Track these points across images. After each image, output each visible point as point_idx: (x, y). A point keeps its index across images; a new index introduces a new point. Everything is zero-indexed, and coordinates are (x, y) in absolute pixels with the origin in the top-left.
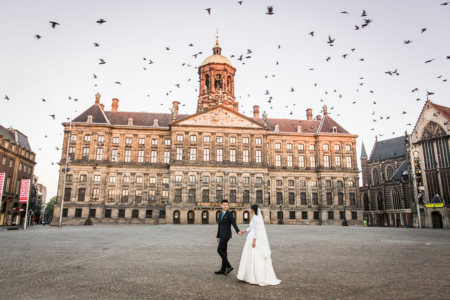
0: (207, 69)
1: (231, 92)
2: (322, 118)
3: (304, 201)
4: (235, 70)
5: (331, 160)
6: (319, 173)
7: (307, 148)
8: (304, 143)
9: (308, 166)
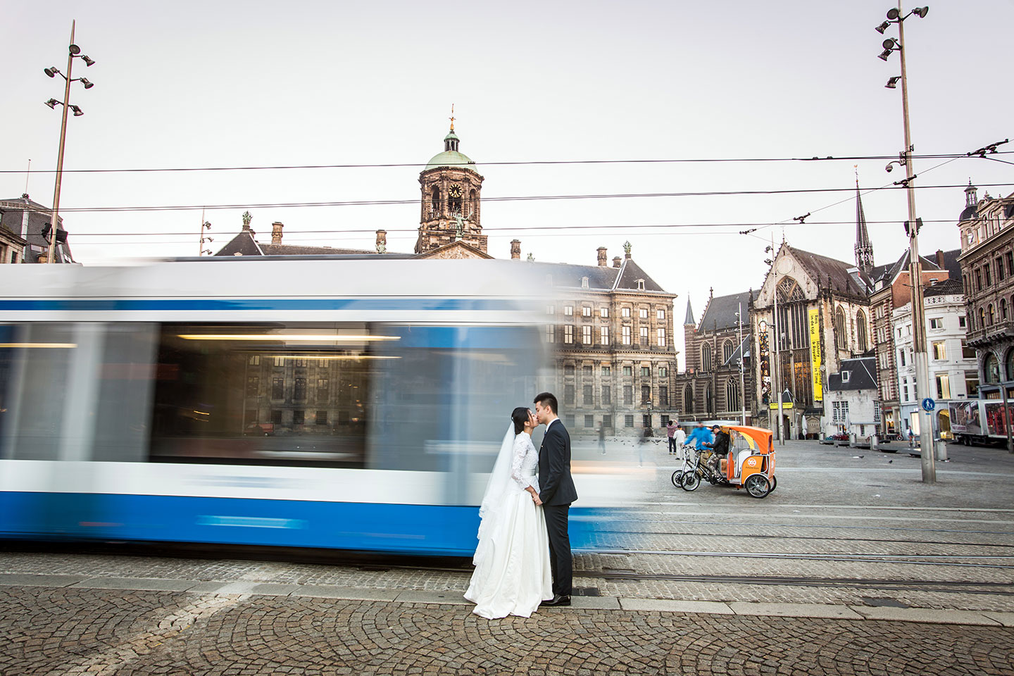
0: (435, 176)
1: (475, 218)
2: (622, 262)
3: (589, 398)
4: (482, 179)
5: (633, 333)
6: (614, 355)
7: (596, 314)
8: (592, 305)
9: (597, 342)
